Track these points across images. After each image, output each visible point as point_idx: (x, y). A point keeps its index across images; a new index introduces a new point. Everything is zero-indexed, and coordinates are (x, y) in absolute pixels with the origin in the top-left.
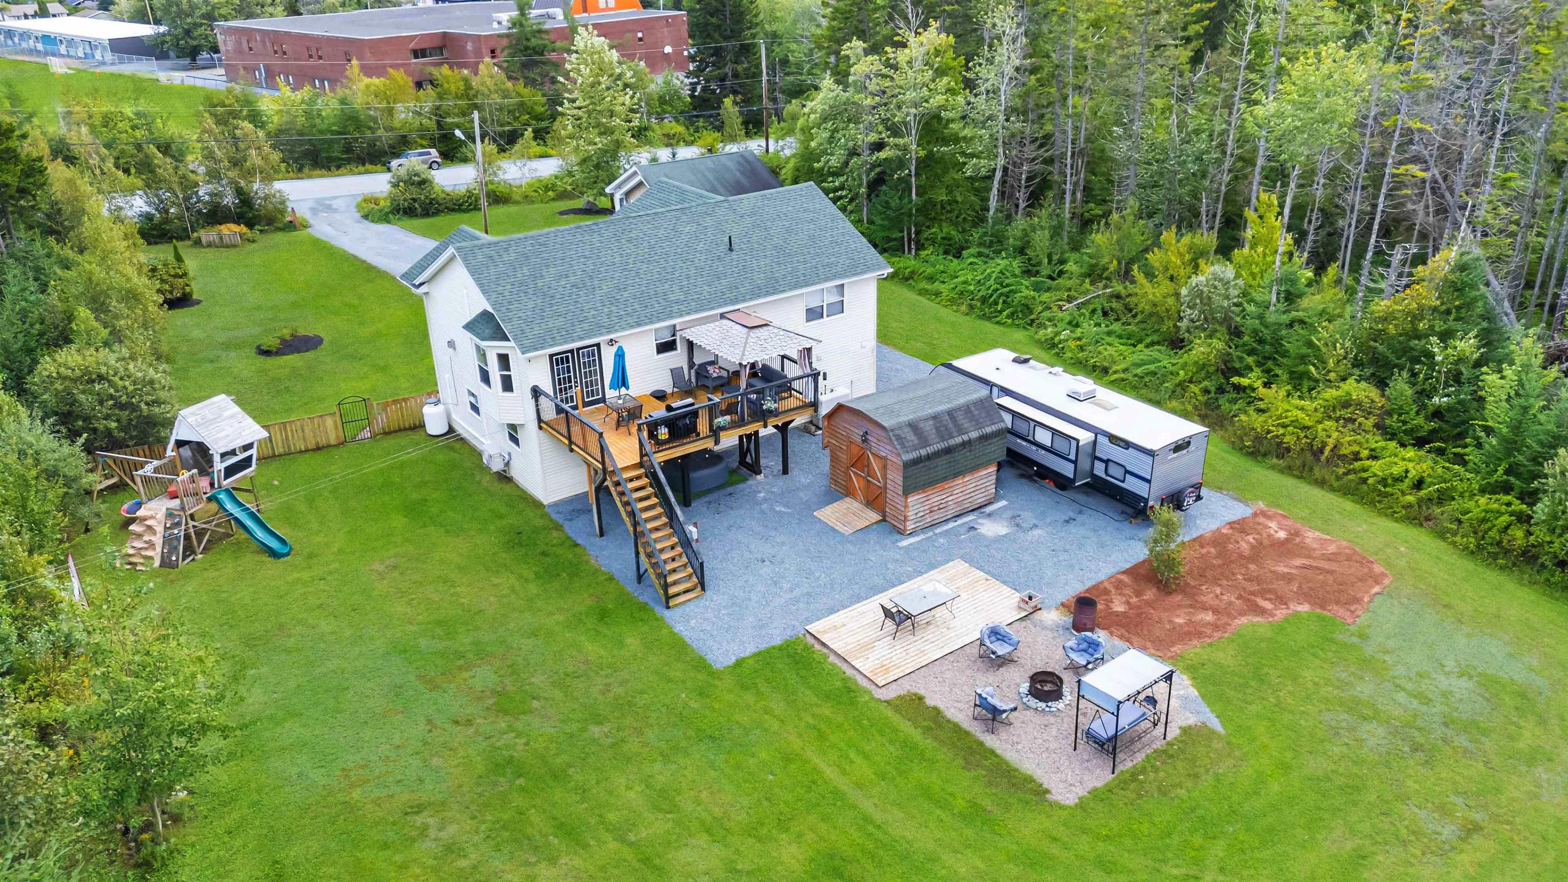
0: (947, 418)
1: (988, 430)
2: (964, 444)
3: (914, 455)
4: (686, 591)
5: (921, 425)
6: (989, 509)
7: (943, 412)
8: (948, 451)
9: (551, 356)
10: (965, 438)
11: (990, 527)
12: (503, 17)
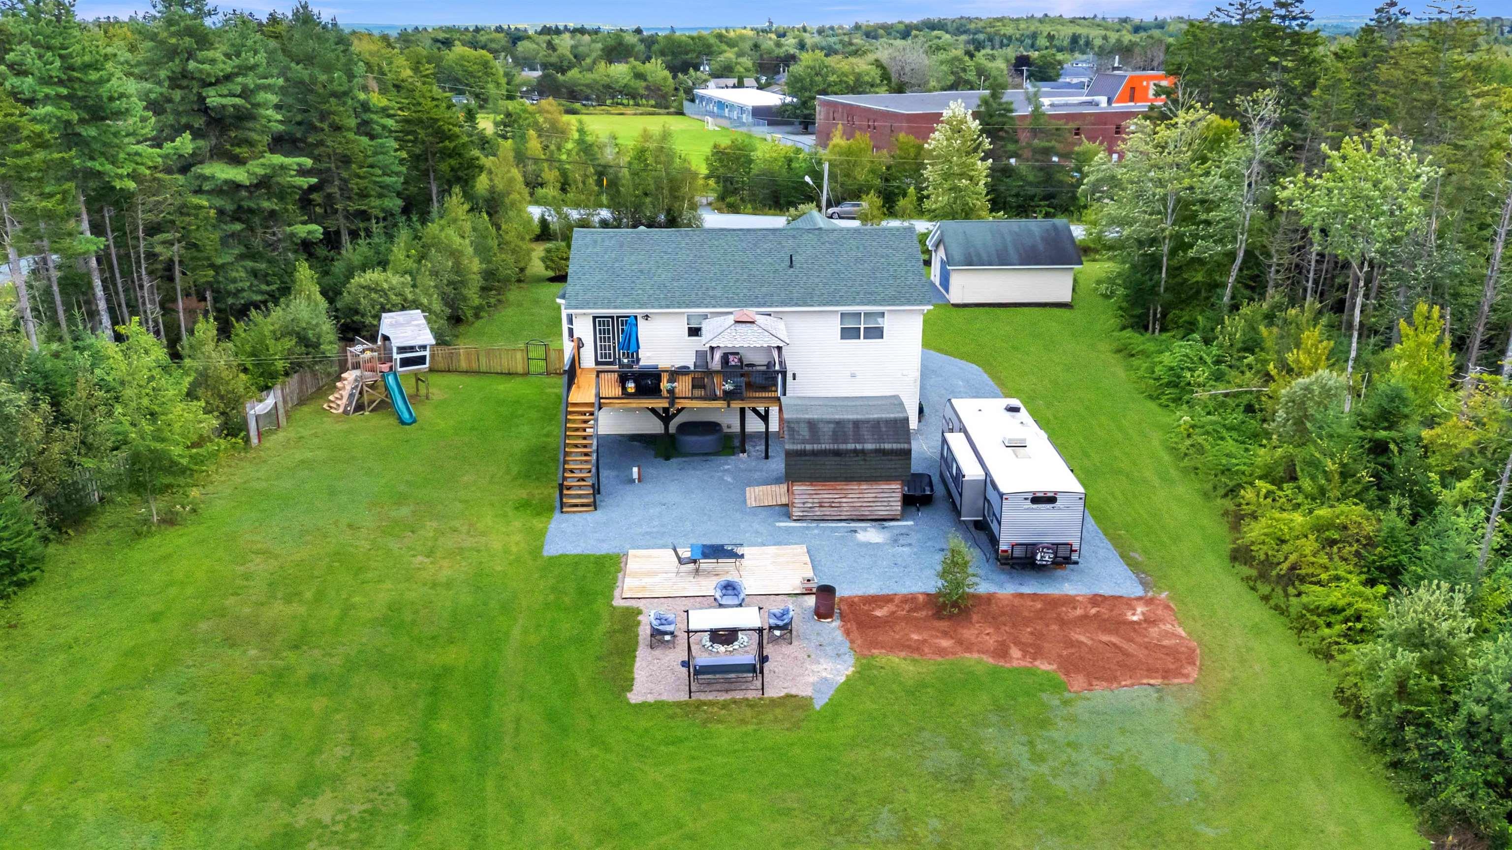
0: (851, 426)
1: (888, 446)
2: (855, 452)
3: (799, 447)
4: (583, 505)
5: (821, 425)
6: (887, 524)
7: (849, 421)
8: (837, 453)
9: (595, 318)
10: (859, 447)
11: (870, 535)
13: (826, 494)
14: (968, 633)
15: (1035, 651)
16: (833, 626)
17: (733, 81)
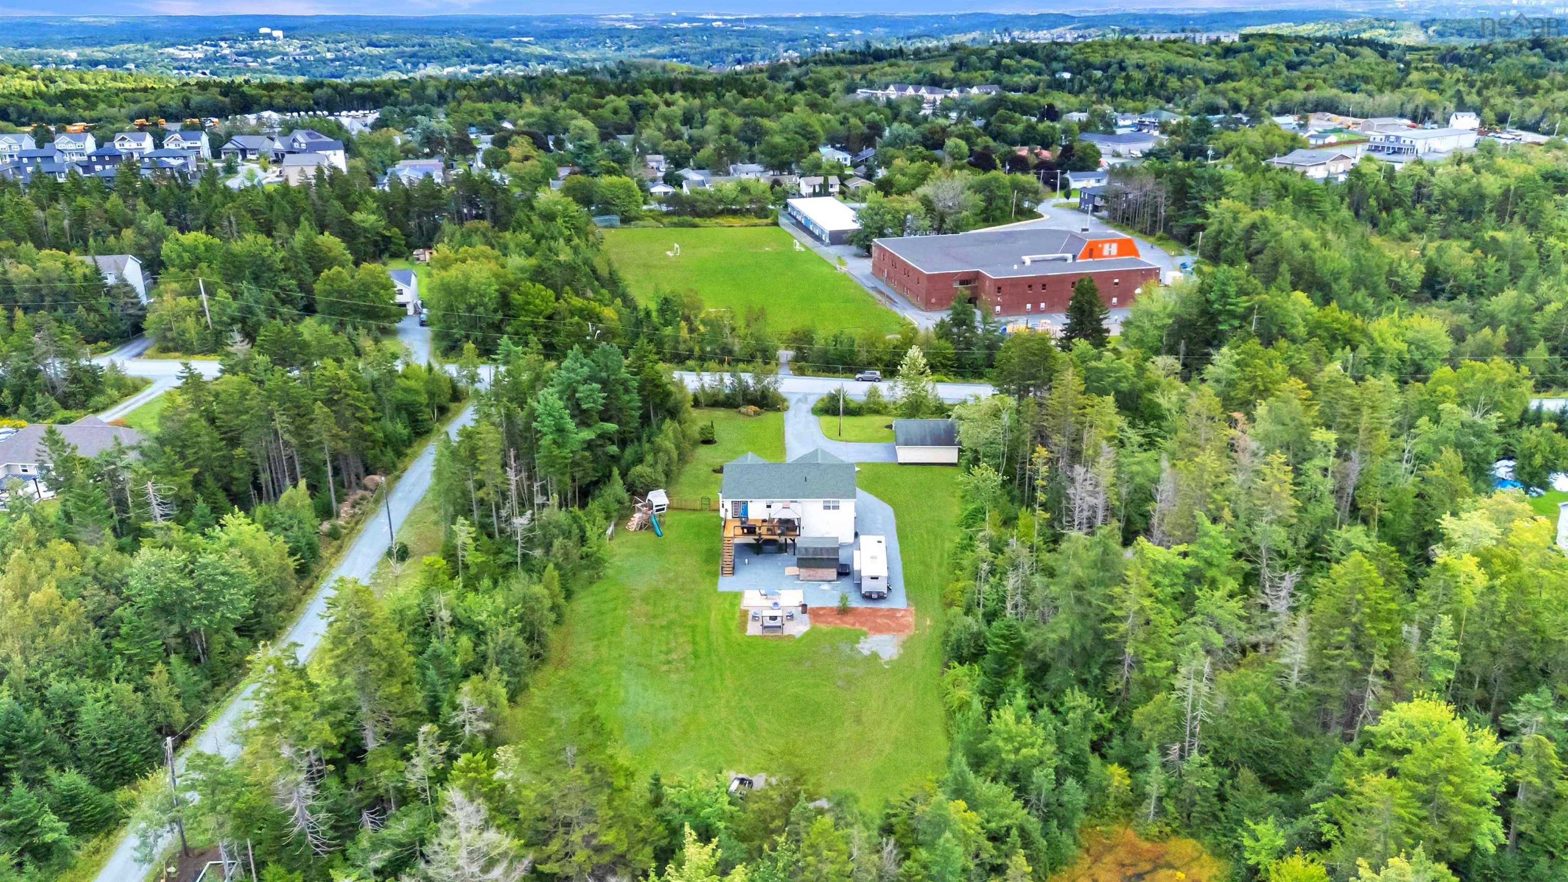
1: (834, 555)
2: (822, 558)
3: (801, 556)
4: (730, 573)
5: (809, 549)
6: (830, 582)
7: (819, 547)
8: (815, 559)
9: (732, 502)
11: (825, 587)
12: (1027, 259)
13: (811, 572)
14: (846, 619)
15: (863, 624)
16: (806, 616)
17: (820, 180)
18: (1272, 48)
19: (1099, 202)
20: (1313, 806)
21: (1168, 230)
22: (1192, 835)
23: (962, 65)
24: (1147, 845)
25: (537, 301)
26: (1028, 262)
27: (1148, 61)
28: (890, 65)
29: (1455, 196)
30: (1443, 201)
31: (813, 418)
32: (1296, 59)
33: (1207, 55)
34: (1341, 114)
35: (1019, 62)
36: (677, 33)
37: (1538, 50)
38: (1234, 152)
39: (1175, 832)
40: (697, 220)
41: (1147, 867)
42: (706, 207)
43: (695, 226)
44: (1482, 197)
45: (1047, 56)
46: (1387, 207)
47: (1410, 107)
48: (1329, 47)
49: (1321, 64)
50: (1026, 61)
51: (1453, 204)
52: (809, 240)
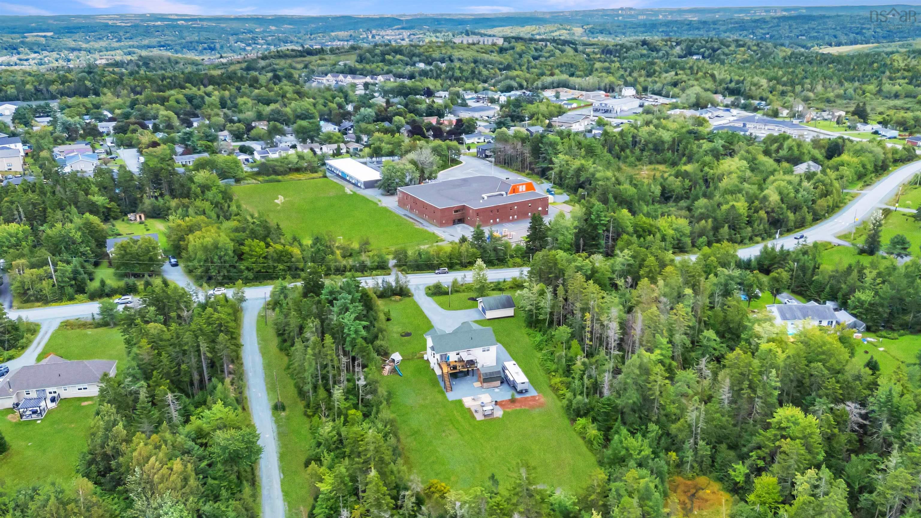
0: (492, 373)
1: (498, 376)
4: (450, 391)
5: (487, 373)
6: (499, 387)
8: (491, 378)
9: (440, 355)
10: (494, 376)
12: (485, 196)
13: (489, 384)
14: (517, 405)
16: (499, 406)
17: (335, 146)
18: (523, 48)
19: (488, 153)
20: (751, 454)
21: (532, 169)
22: (704, 474)
23: (361, 59)
24: (689, 482)
25: (257, 249)
26: (486, 198)
27: (465, 56)
28: (321, 59)
29: (651, 142)
30: (646, 145)
31: (429, 299)
32: (536, 54)
33: (492, 52)
34: (571, 88)
35: (394, 57)
36: (157, 29)
37: (645, 47)
38: (536, 117)
39: (697, 475)
40: (280, 177)
41: (694, 491)
42: (282, 169)
43: (279, 181)
44: (663, 142)
45: (409, 53)
46: (622, 149)
47: (603, 85)
48: (550, 46)
49: (549, 57)
50: (398, 57)
51: (651, 146)
52: (351, 186)
